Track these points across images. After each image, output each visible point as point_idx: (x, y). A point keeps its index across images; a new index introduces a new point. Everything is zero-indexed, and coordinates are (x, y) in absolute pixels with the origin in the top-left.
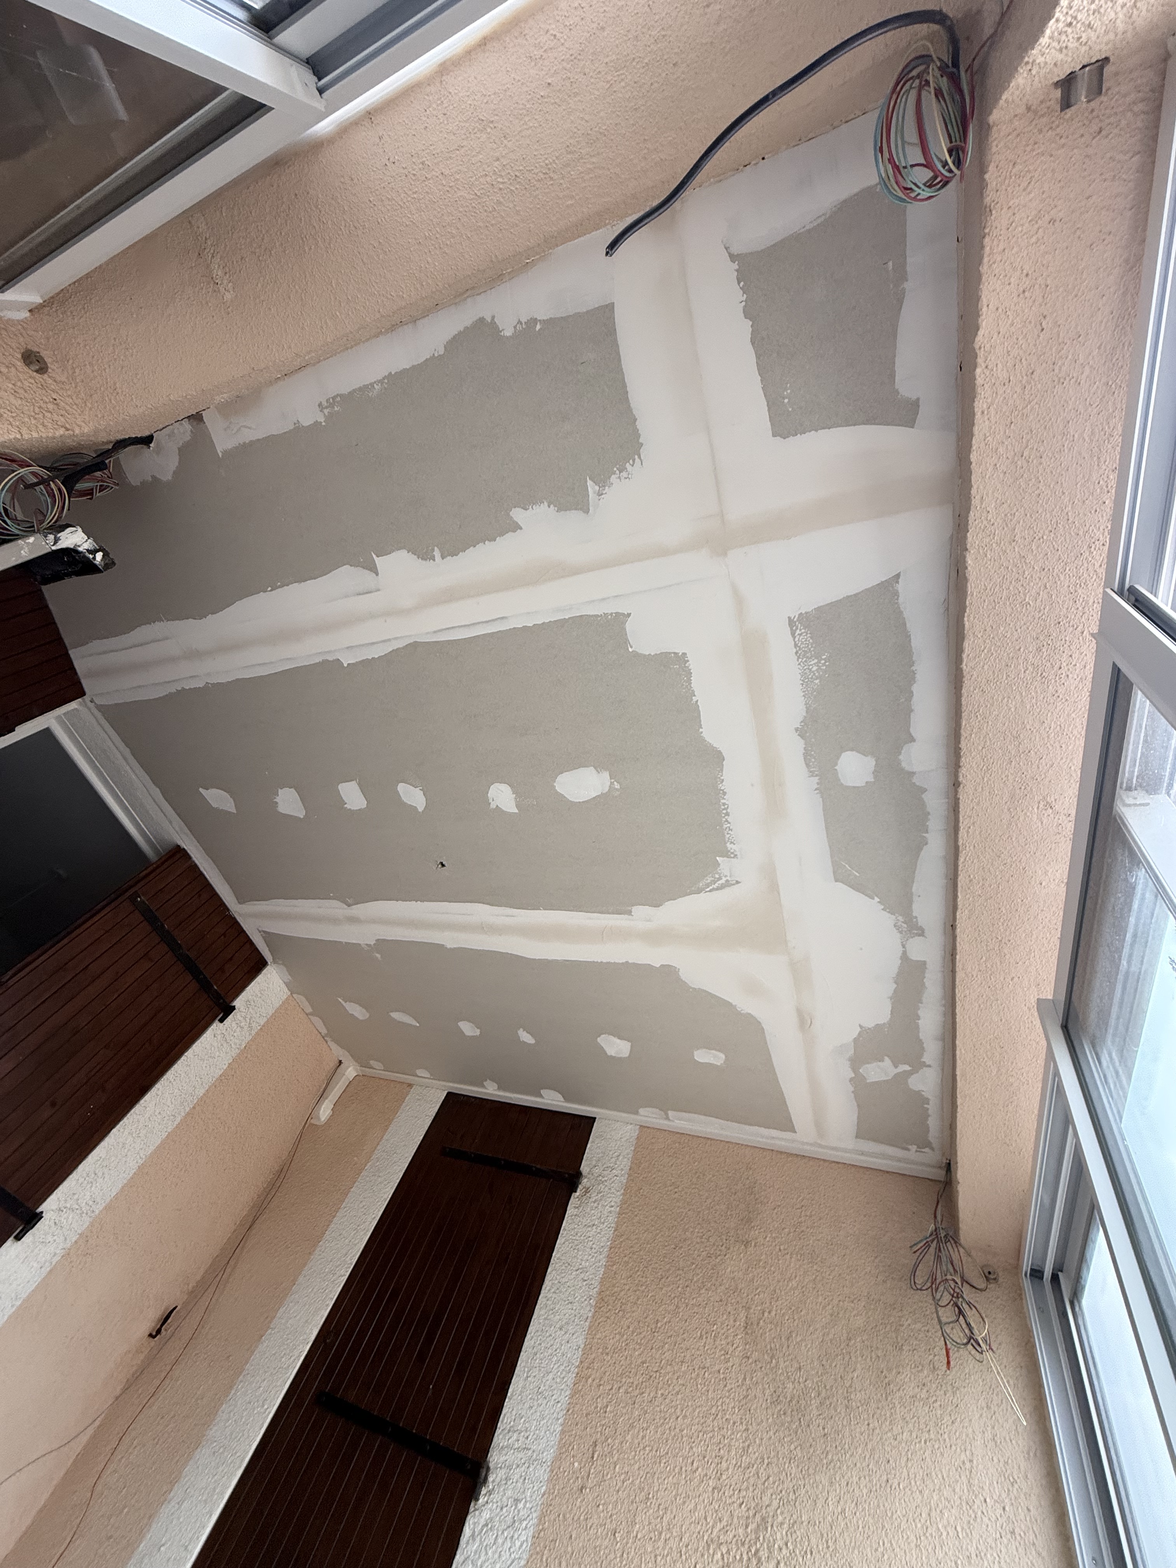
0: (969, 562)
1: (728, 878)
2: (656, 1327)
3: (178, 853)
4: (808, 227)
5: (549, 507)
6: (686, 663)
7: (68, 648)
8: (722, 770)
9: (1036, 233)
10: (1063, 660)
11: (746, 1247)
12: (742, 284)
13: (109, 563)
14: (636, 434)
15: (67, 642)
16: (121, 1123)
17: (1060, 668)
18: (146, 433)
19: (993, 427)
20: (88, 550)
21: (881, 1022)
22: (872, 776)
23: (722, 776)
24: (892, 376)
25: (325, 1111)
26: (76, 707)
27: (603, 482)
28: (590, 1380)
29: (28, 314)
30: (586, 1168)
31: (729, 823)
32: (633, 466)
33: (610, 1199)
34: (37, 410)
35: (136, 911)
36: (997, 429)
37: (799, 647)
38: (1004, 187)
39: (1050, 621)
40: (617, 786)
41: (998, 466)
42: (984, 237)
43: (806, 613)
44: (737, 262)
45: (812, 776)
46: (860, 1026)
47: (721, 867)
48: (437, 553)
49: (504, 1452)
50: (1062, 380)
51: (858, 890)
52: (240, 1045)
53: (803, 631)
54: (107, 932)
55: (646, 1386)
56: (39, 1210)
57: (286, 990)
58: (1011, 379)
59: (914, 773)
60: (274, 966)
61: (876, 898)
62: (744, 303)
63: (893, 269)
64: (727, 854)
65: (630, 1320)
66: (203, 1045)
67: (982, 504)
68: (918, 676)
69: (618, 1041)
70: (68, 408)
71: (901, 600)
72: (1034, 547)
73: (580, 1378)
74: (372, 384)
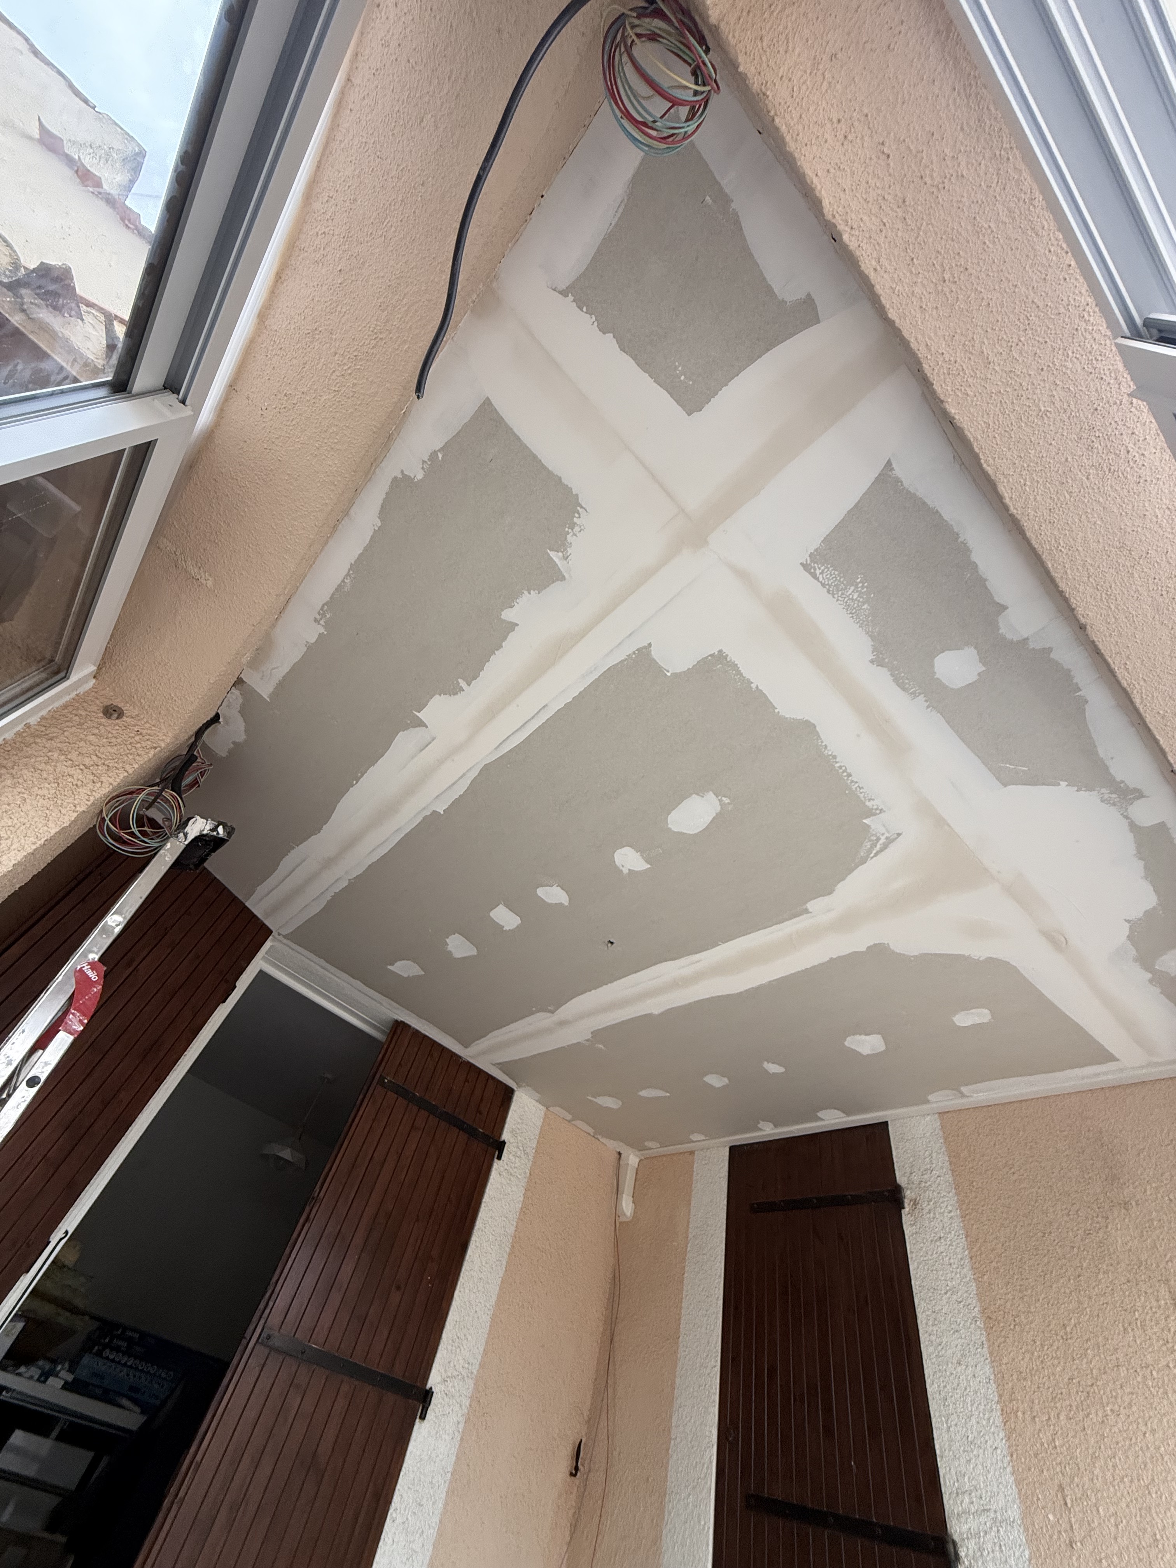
0: (953, 411)
1: (887, 835)
2: (1066, 1333)
3: (398, 1028)
4: (613, 223)
5: (530, 593)
6: (726, 659)
7: (243, 901)
8: (819, 736)
9: (824, 78)
10: (1126, 443)
11: (1128, 1210)
12: (585, 309)
13: (230, 831)
14: (568, 490)
15: (240, 898)
16: (459, 1283)
17: (1128, 452)
18: (213, 714)
19: (896, 276)
20: (211, 830)
21: (1149, 907)
22: (981, 665)
23: (822, 742)
24: (769, 290)
25: (627, 1206)
26: (271, 944)
27: (562, 545)
28: (1020, 1414)
29: (94, 681)
30: (903, 1179)
31: (856, 782)
32: (579, 517)
33: (945, 1204)
34: (130, 747)
35: (389, 1093)
36: (901, 274)
37: (828, 584)
38: (764, 65)
39: (1084, 414)
40: (726, 800)
41: (924, 307)
42: (773, 120)
43: (816, 550)
44: (570, 295)
45: (915, 697)
46: (1126, 921)
47: (873, 827)
48: (462, 684)
49: (963, 1520)
50: (941, 186)
51: (1035, 784)
52: (525, 1173)
53: (823, 568)
54: (374, 1120)
55: (1088, 1405)
56: (428, 1387)
57: (541, 1107)
58: (885, 221)
59: (1027, 639)
60: (521, 1090)
61: (1061, 783)
62: (596, 323)
63: (713, 201)
64: (870, 813)
65: (1032, 1333)
66: (494, 1186)
67: (930, 350)
68: (971, 544)
69: (867, 1038)
70: (149, 732)
71: (906, 484)
72: (1016, 355)
73: (1008, 1415)
74: (343, 581)
